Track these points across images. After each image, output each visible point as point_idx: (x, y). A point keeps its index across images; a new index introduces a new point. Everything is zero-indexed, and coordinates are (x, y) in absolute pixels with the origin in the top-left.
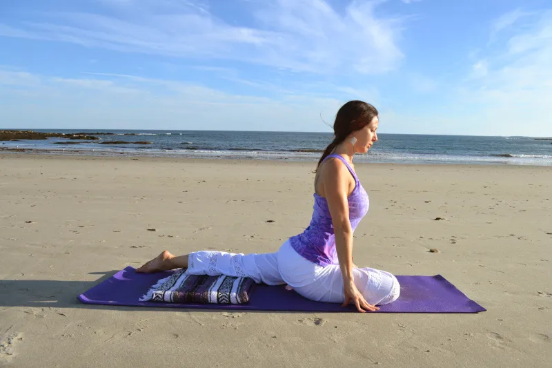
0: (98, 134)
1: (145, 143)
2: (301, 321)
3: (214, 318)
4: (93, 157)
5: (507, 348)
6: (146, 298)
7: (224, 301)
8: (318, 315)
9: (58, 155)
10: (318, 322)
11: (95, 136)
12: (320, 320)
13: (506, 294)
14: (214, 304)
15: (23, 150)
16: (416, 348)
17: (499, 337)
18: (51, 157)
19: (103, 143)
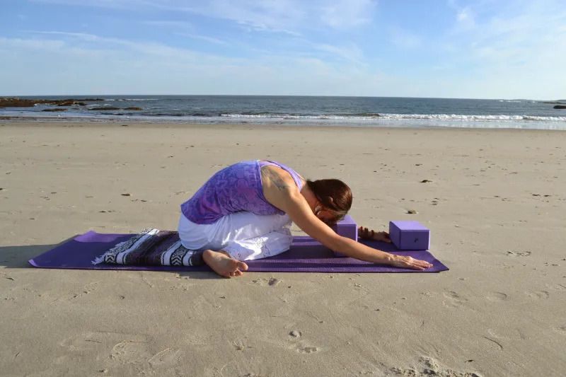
0: (87, 100)
1: (137, 109)
2: (255, 282)
3: (167, 279)
4: (81, 124)
5: (461, 306)
6: (98, 260)
7: (176, 263)
8: (274, 275)
9: (45, 122)
10: (272, 283)
11: (85, 102)
12: (275, 280)
13: (474, 253)
14: (166, 266)
15: (8, 118)
16: (366, 307)
17: (455, 296)
18: (37, 125)
19: (93, 109)
